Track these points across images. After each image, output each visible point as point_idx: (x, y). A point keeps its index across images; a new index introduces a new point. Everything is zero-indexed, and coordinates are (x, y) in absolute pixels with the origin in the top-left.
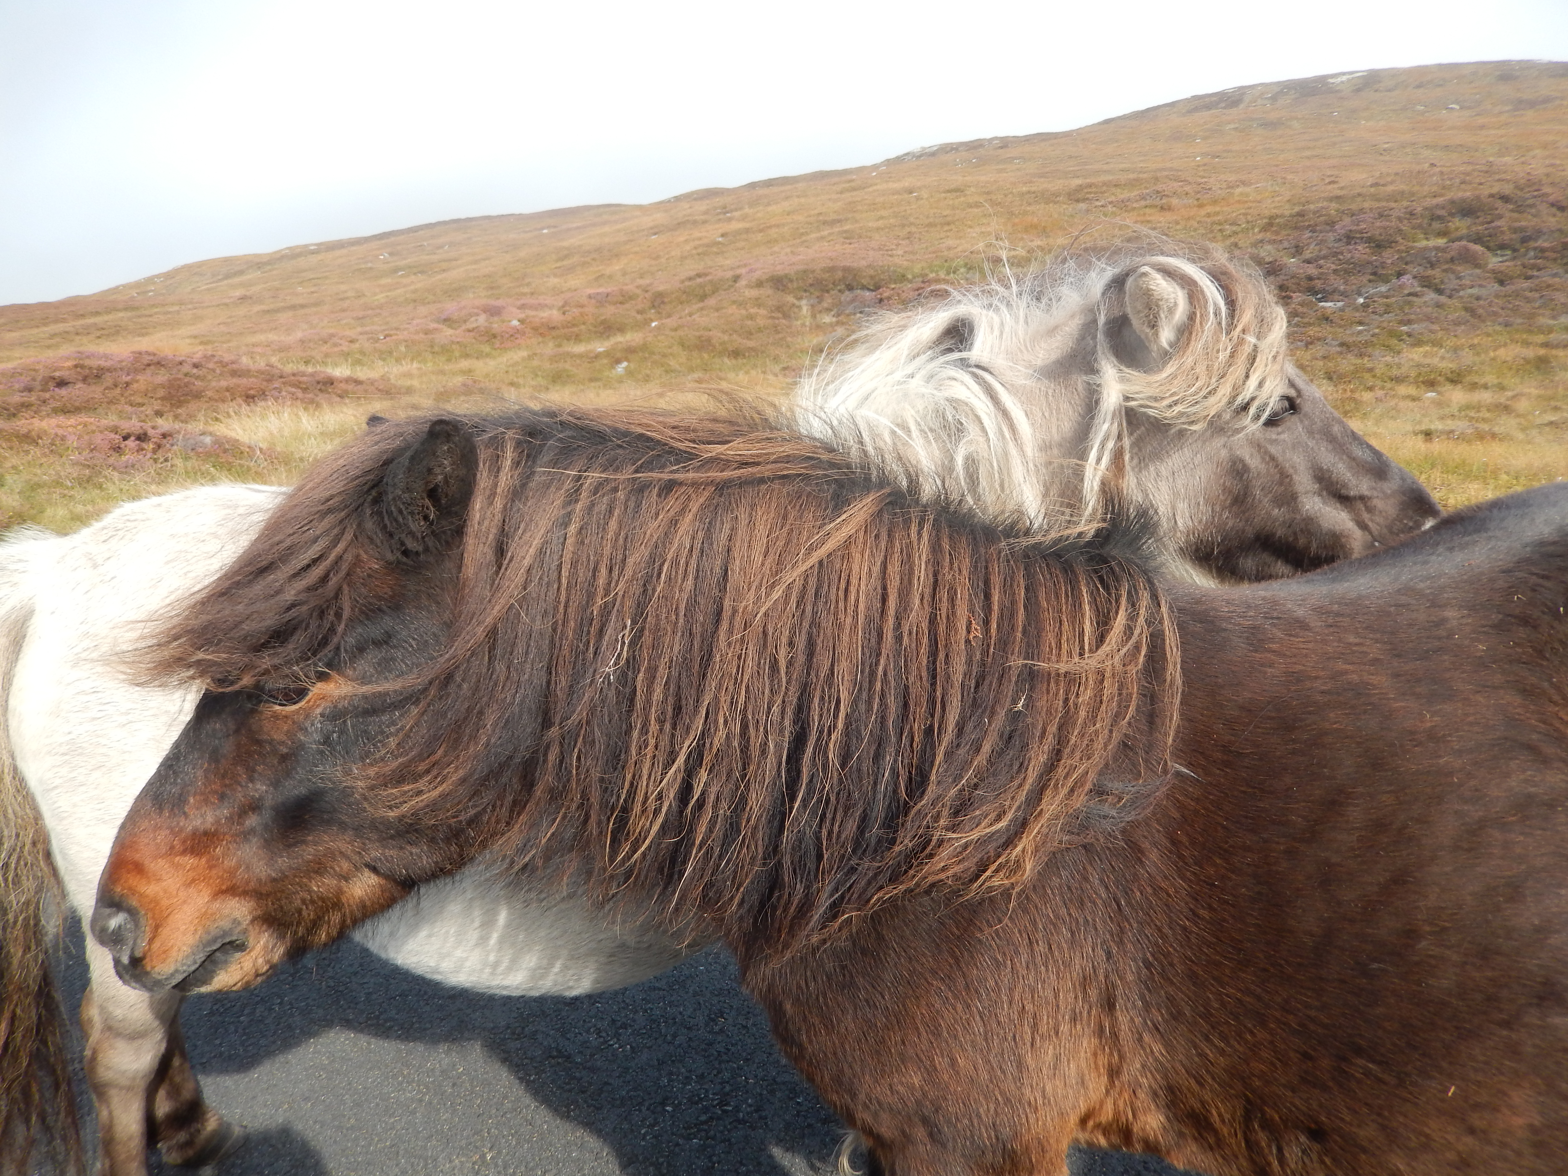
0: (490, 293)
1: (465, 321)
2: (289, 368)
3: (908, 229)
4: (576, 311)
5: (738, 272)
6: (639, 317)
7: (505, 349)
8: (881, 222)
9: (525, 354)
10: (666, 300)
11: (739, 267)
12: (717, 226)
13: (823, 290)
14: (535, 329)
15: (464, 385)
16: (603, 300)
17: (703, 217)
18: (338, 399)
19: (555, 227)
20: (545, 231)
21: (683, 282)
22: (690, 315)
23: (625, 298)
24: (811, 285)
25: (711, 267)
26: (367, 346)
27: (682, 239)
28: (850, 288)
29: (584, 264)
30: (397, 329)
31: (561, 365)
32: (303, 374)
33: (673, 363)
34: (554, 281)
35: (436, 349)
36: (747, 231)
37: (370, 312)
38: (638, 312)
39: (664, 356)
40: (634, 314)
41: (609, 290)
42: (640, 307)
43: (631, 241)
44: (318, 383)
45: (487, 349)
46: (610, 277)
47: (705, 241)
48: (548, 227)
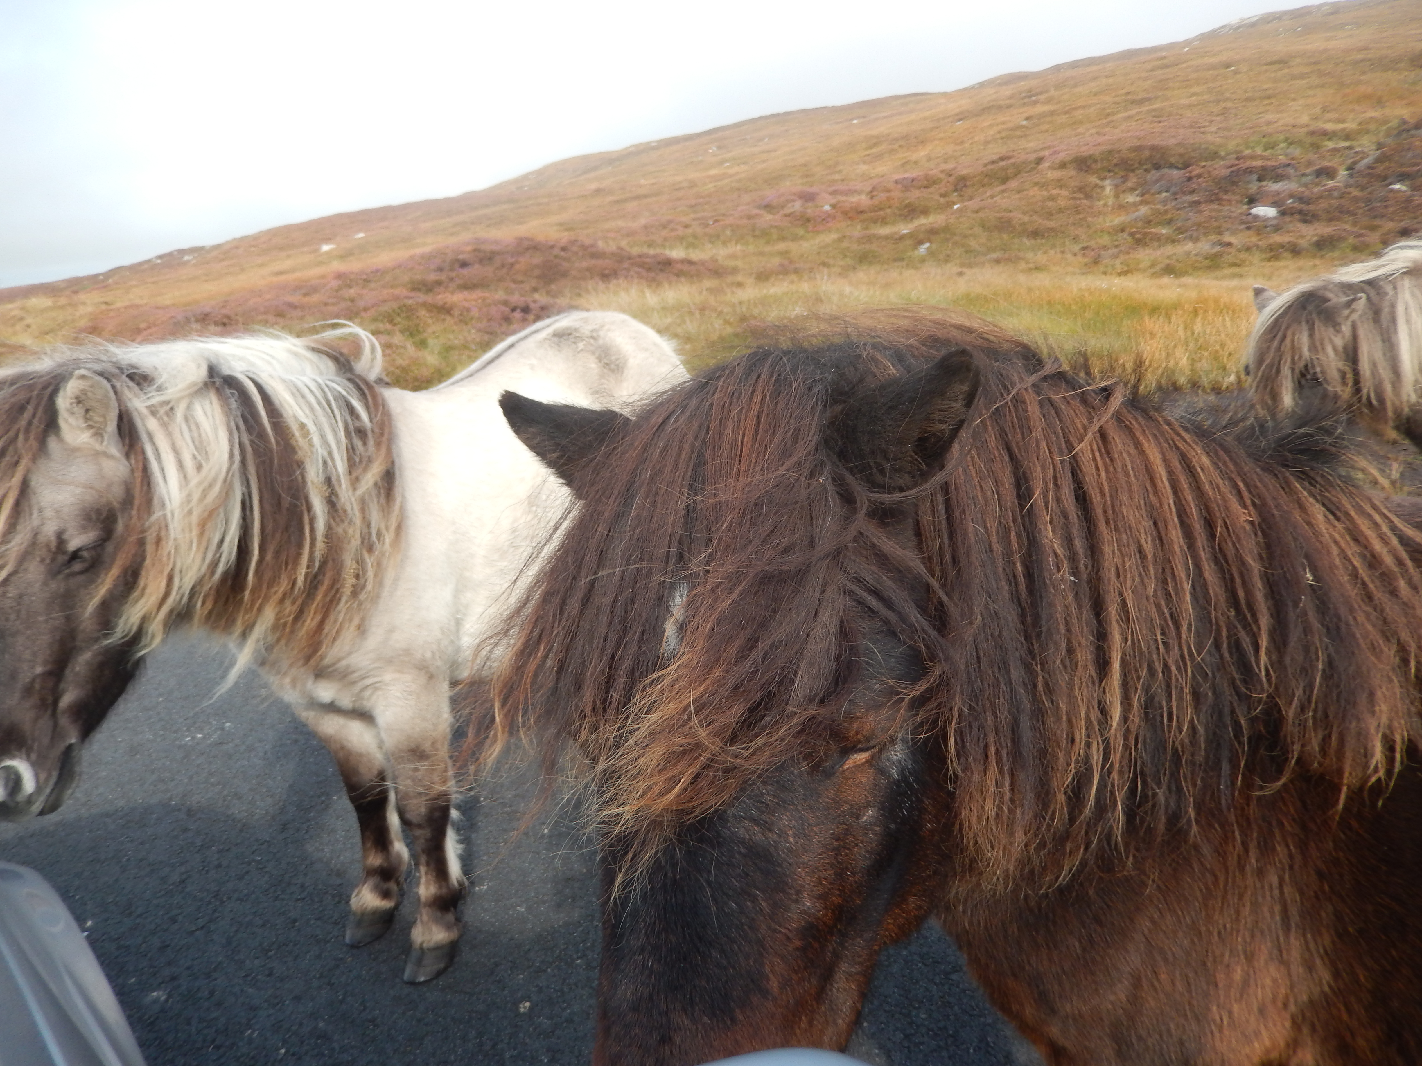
0: (805, 180)
1: (783, 207)
2: (635, 251)
3: (1223, 105)
4: (883, 196)
5: (1041, 154)
6: (942, 200)
7: (818, 232)
8: (1194, 98)
9: (834, 236)
10: (968, 183)
11: (1042, 149)
12: (1022, 110)
13: (1126, 169)
14: (845, 213)
15: (782, 265)
16: (908, 185)
17: (1008, 102)
18: (675, 278)
19: (864, 117)
20: (855, 122)
21: (985, 165)
22: (992, 197)
23: (929, 182)
24: (1116, 165)
25: (1014, 151)
26: (699, 230)
27: (986, 124)
28: (1157, 167)
29: (892, 151)
30: (724, 215)
31: (868, 247)
32: (647, 256)
33: (973, 243)
34: (863, 168)
35: (757, 233)
36: (1052, 113)
37: (701, 200)
38: (943, 195)
39: (966, 236)
40: (937, 197)
41: (914, 175)
42: (943, 190)
43: (937, 128)
44: (659, 263)
45: (801, 232)
46: (916, 163)
47: (1010, 125)
48: (858, 118)
